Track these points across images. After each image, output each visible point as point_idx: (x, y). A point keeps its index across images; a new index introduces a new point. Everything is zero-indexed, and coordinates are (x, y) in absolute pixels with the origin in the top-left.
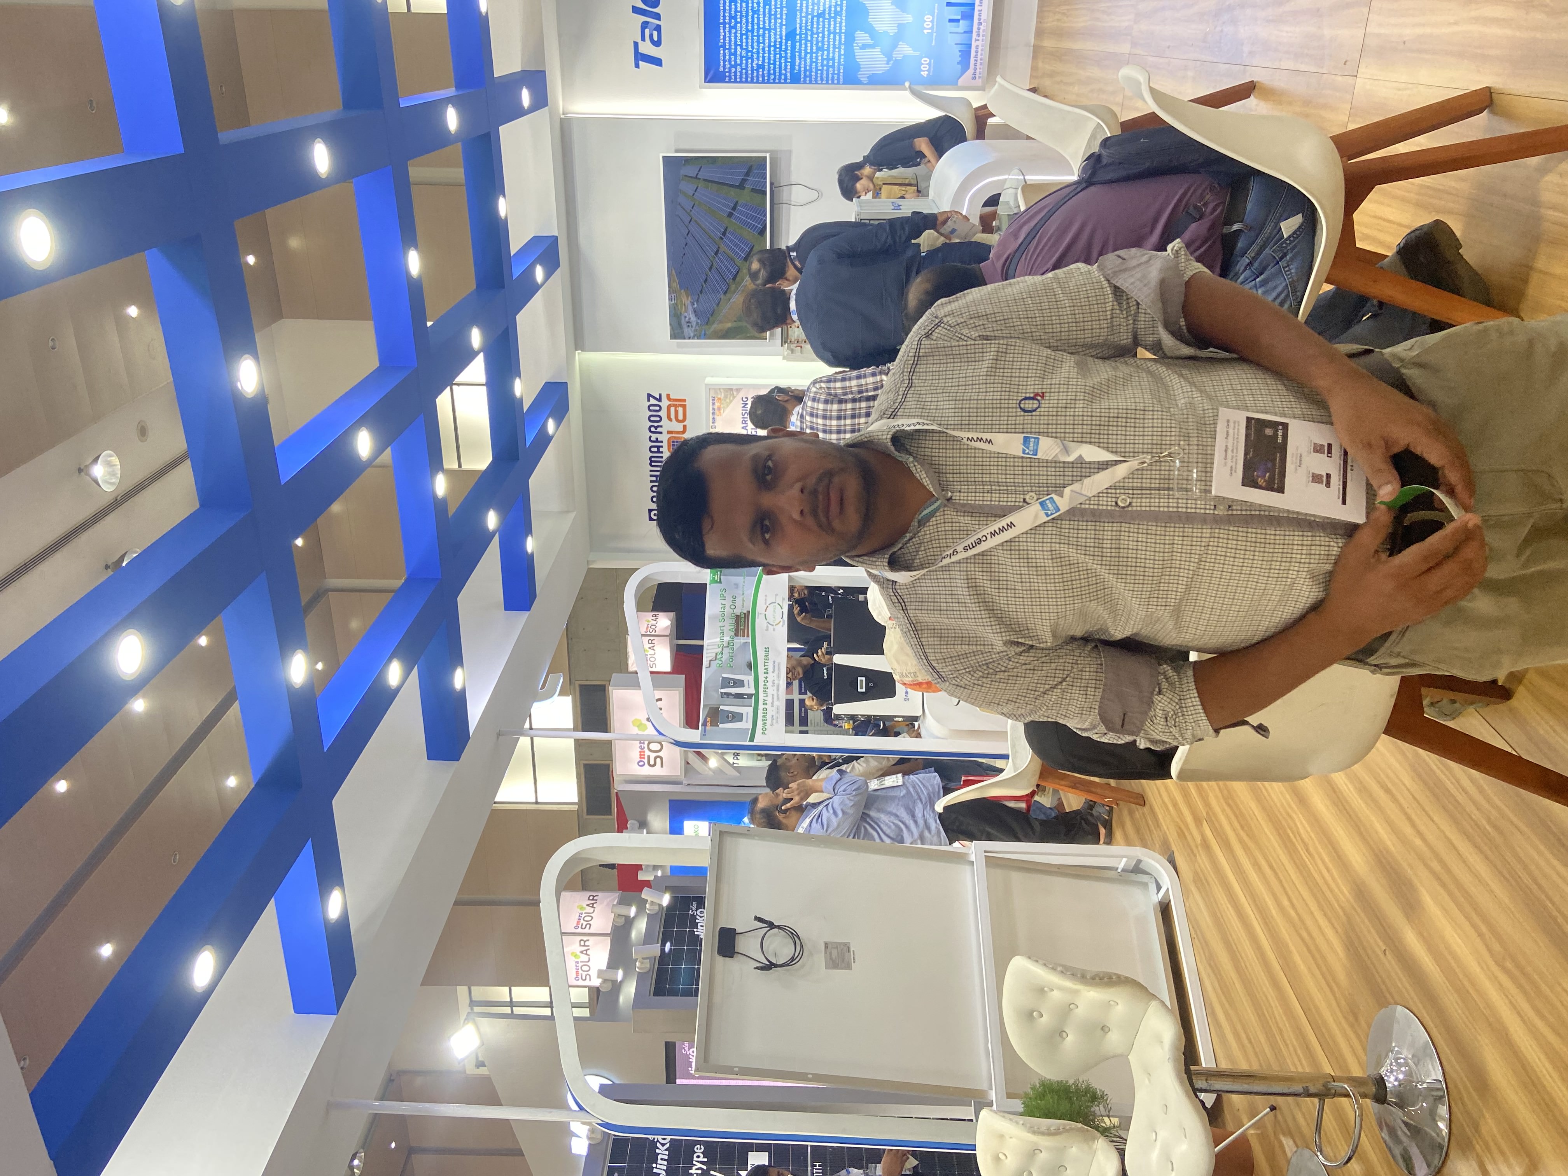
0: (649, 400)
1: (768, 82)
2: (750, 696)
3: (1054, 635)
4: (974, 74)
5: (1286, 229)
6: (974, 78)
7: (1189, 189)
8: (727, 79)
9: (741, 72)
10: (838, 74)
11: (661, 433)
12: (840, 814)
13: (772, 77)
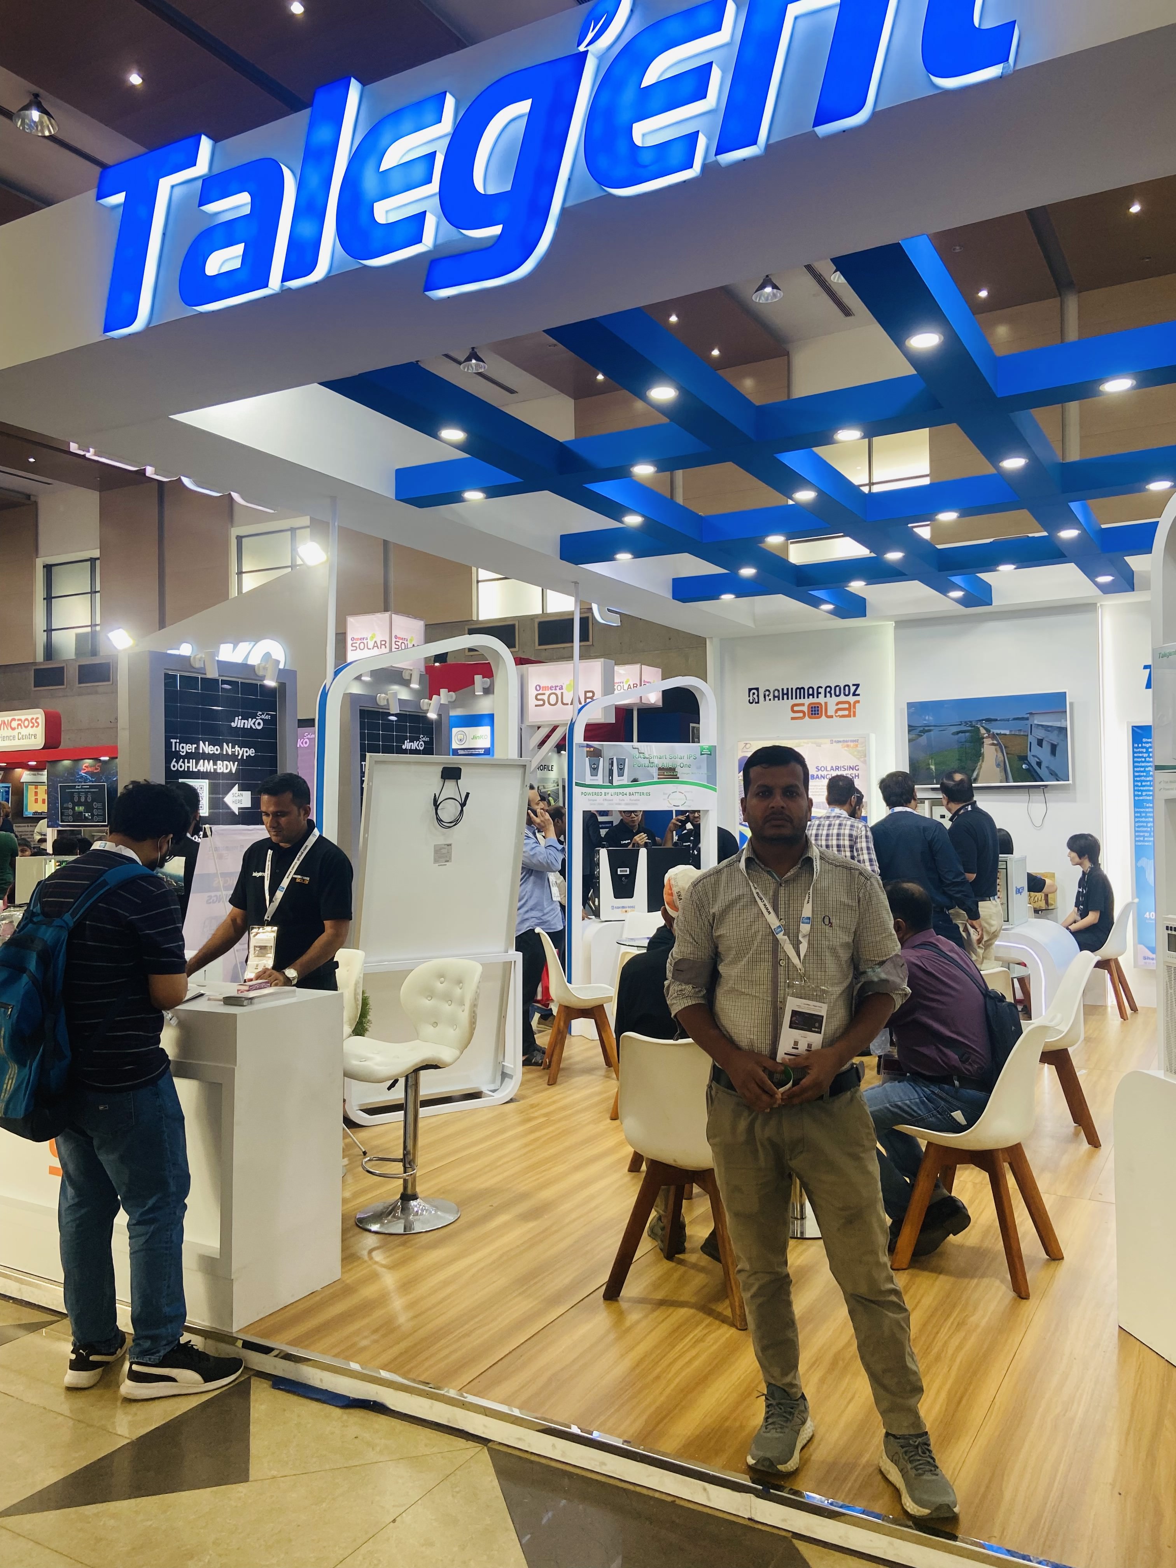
0: (854, 685)
1: (1134, 781)
2: (611, 782)
3: (720, 936)
4: (1148, 958)
5: (957, 1114)
6: (1145, 958)
7: (982, 1056)
8: (1136, 745)
9: (1142, 757)
10: (1143, 841)
11: (825, 697)
12: (532, 853)
13: (1139, 784)
